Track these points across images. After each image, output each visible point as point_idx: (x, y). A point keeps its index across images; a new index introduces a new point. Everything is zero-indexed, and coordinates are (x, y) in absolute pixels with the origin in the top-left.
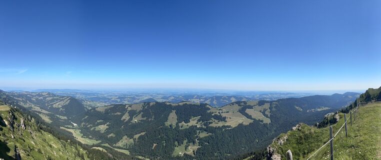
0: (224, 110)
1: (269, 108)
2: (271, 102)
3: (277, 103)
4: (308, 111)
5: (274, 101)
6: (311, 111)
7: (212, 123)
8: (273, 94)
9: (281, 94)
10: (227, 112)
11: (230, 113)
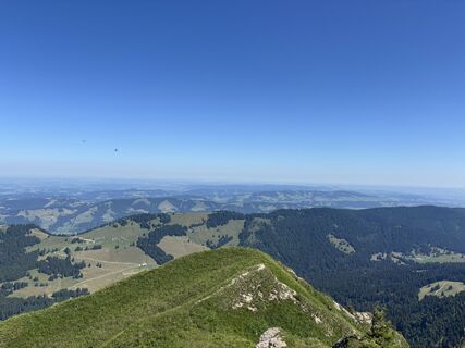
0: (89, 242)
1: (240, 236)
2: (249, 218)
3: (268, 221)
4: (374, 258)
5: (260, 216)
6: (388, 260)
7: (24, 285)
8: (292, 193)
9: (316, 193)
10: (95, 248)
11: (105, 250)
